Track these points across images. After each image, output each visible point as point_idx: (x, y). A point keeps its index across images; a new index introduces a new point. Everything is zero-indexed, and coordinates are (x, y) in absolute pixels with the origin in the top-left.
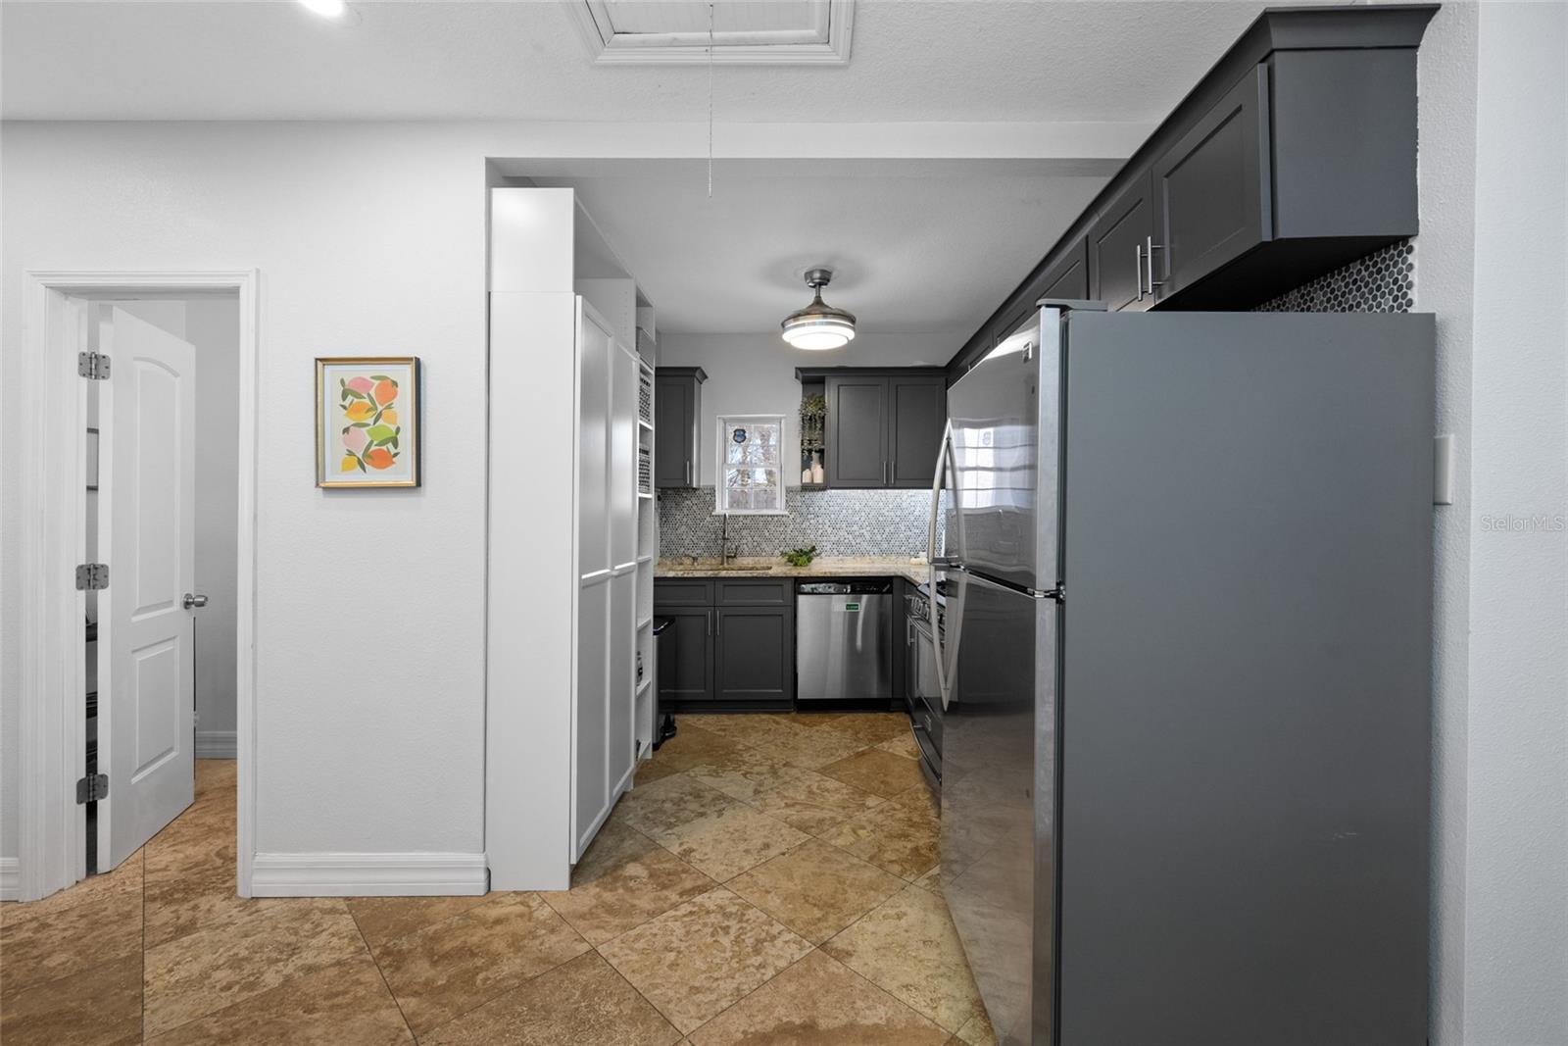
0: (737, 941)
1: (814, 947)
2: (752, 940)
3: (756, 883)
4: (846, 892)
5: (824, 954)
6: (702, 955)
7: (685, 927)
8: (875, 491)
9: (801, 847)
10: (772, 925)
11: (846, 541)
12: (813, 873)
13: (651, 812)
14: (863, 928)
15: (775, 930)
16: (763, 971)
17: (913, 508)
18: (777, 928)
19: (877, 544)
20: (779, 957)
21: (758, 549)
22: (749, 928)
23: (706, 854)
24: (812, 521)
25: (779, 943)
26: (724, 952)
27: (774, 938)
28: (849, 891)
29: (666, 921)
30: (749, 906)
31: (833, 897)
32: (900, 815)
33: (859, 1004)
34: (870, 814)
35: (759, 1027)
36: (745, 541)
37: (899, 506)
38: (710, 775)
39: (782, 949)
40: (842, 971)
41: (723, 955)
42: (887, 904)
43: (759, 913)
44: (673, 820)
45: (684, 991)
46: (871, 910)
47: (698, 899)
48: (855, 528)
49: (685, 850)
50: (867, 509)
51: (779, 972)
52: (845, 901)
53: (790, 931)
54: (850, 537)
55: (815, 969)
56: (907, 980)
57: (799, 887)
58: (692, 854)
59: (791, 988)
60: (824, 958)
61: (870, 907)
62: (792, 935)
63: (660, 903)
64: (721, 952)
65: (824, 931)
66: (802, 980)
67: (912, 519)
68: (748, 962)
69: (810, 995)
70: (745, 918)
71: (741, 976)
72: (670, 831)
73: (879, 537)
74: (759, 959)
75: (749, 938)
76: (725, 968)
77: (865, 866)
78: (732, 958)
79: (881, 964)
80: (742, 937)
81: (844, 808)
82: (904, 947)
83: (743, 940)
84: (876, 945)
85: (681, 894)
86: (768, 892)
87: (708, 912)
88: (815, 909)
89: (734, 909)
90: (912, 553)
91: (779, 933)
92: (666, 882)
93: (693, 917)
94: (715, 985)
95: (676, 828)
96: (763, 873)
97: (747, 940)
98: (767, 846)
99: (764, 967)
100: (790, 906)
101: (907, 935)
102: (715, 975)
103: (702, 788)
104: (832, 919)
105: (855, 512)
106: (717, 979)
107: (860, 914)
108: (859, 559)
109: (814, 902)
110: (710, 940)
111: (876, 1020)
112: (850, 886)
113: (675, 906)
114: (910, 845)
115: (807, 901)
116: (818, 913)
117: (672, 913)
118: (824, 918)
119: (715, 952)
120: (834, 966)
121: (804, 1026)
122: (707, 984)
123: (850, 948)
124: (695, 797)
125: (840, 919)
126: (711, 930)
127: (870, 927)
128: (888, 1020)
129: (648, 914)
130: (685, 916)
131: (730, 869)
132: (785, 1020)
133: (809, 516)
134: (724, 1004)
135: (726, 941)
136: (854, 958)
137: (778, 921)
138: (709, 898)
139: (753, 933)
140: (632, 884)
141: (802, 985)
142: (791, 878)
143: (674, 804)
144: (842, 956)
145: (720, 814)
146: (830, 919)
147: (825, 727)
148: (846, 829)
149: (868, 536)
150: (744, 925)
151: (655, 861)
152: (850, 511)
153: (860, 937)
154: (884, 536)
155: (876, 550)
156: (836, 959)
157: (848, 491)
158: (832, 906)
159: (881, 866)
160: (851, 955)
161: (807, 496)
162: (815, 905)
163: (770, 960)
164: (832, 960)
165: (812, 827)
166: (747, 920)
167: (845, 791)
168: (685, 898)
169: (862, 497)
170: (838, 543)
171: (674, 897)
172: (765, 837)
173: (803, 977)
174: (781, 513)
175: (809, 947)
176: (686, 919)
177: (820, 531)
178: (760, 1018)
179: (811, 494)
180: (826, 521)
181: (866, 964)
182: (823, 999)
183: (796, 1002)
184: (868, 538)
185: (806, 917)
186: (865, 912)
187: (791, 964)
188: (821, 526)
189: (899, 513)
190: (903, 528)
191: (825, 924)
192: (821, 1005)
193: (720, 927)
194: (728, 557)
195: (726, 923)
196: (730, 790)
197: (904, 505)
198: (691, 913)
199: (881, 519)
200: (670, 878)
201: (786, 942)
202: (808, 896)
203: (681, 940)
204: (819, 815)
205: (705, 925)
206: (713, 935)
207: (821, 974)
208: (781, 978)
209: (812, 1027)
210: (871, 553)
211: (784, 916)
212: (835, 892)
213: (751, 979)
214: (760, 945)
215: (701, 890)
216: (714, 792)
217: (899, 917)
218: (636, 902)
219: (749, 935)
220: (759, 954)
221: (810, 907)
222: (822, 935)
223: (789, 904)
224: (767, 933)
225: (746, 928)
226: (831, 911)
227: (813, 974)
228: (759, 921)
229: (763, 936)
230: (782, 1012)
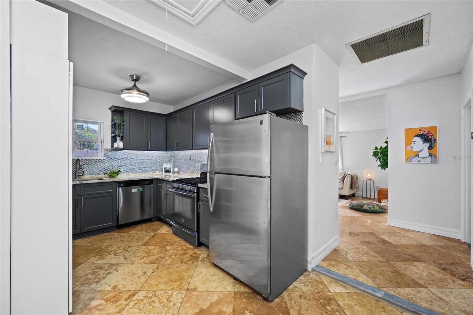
0: (160, 302)
1: (185, 292)
2: (165, 300)
3: (151, 284)
6: (152, 313)
7: (137, 308)
8: (140, 151)
9: (157, 268)
10: (168, 293)
11: (130, 168)
12: (167, 273)
13: (83, 281)
14: (194, 280)
15: (170, 293)
16: (176, 305)
17: (153, 157)
19: (141, 169)
20: (178, 299)
21: (92, 172)
22: (161, 297)
23: (123, 284)
24: (116, 161)
25: (174, 296)
26: (159, 308)
27: (171, 296)
28: (183, 273)
29: (128, 311)
30: (155, 292)
31: (179, 277)
32: (180, 249)
33: (209, 298)
34: (171, 252)
36: (85, 169)
37: (148, 156)
38: (99, 260)
39: (176, 297)
40: (198, 293)
41: (159, 309)
42: (195, 271)
43: (160, 292)
44: (97, 280)
47: (134, 298)
48: (133, 163)
49: (113, 287)
50: (137, 157)
51: (181, 303)
52: (183, 276)
53: (175, 291)
54: (131, 167)
55: (191, 297)
56: (215, 286)
57: (167, 279)
58: (118, 287)
59: (188, 305)
60: (191, 293)
61: (192, 274)
62: (176, 292)
63: (120, 307)
64: (158, 308)
66: (190, 301)
67: (153, 160)
68: (169, 306)
69: (195, 303)
70: (157, 295)
71: (171, 311)
72: (99, 284)
73: (141, 166)
74: (172, 304)
75: (163, 300)
76: (163, 311)
77: (181, 265)
78: (163, 308)
79: (206, 286)
80: (161, 300)
81: (161, 253)
82: (208, 279)
83: (162, 301)
84: (201, 282)
85: (126, 300)
86: (158, 285)
87: (142, 300)
88: (177, 282)
89: (151, 295)
90: (153, 171)
91: (172, 294)
92: (115, 300)
93: (138, 304)
95: (101, 282)
96: (151, 281)
97: (163, 301)
98: (145, 273)
99: (175, 304)
100: (169, 285)
101: (206, 276)
103: (100, 265)
104: (184, 282)
105: (133, 158)
107: (190, 277)
108: (135, 174)
109: (175, 281)
110: (151, 307)
111: (216, 299)
113: (127, 305)
114: (189, 255)
115: (173, 281)
116: (179, 283)
117: (128, 307)
118: (182, 283)
119: (155, 309)
120: (195, 293)
121: (200, 311)
123: (195, 287)
124: (100, 269)
125: (186, 281)
126: (148, 304)
127: (196, 279)
128: (218, 297)
129: (118, 313)
130: (134, 306)
131: (137, 284)
132: (194, 313)
133: (115, 160)
135: (157, 304)
136: (198, 288)
137: (168, 291)
138: (138, 296)
139: (163, 298)
140: (100, 307)
141: (191, 302)
142: (162, 278)
143: (92, 274)
144: (195, 289)
145: (117, 270)
146: (184, 283)
147: (133, 231)
148: (167, 258)
149: (137, 166)
150: (159, 297)
151: (103, 296)
152: (131, 158)
153: (195, 283)
154: (143, 166)
155: (140, 171)
156: (194, 291)
157: (130, 151)
158: (181, 279)
159: (186, 263)
160: (197, 288)
161: (114, 152)
162: (176, 281)
163: (176, 301)
164: (193, 292)
165: (155, 261)
166: (158, 296)
167: (157, 248)
168: (128, 301)
169: (135, 153)
170: (126, 169)
171: (124, 303)
172: (142, 270)
174: (103, 158)
176: (135, 306)
177: (119, 165)
179: (115, 151)
180: (122, 161)
181: (203, 288)
182: (199, 302)
183: (193, 307)
184: (138, 167)
185: (176, 285)
187: (183, 299)
188: (119, 163)
189: (148, 159)
190: (150, 163)
192: (200, 304)
193: (151, 302)
194: (78, 176)
195: (152, 300)
196: (114, 261)
197: (150, 156)
198: (136, 304)
199: (142, 160)
200: (116, 298)
201: (176, 295)
202: (172, 280)
203: (140, 313)
204: (155, 257)
205: (145, 304)
206: (150, 305)
207: (193, 297)
208: (183, 304)
209: (202, 310)
210: (139, 172)
211: (170, 288)
212: (179, 275)
213: (175, 309)
214: (169, 300)
215: (133, 295)
216: (107, 264)
217: (201, 273)
218: (109, 312)
219: (163, 299)
220: (171, 302)
221: (175, 282)
222: (185, 287)
223: (168, 285)
224: (168, 295)
225: (160, 298)
226: (182, 280)
227: (191, 298)
228: (162, 294)
229: (167, 297)
230: (191, 311)
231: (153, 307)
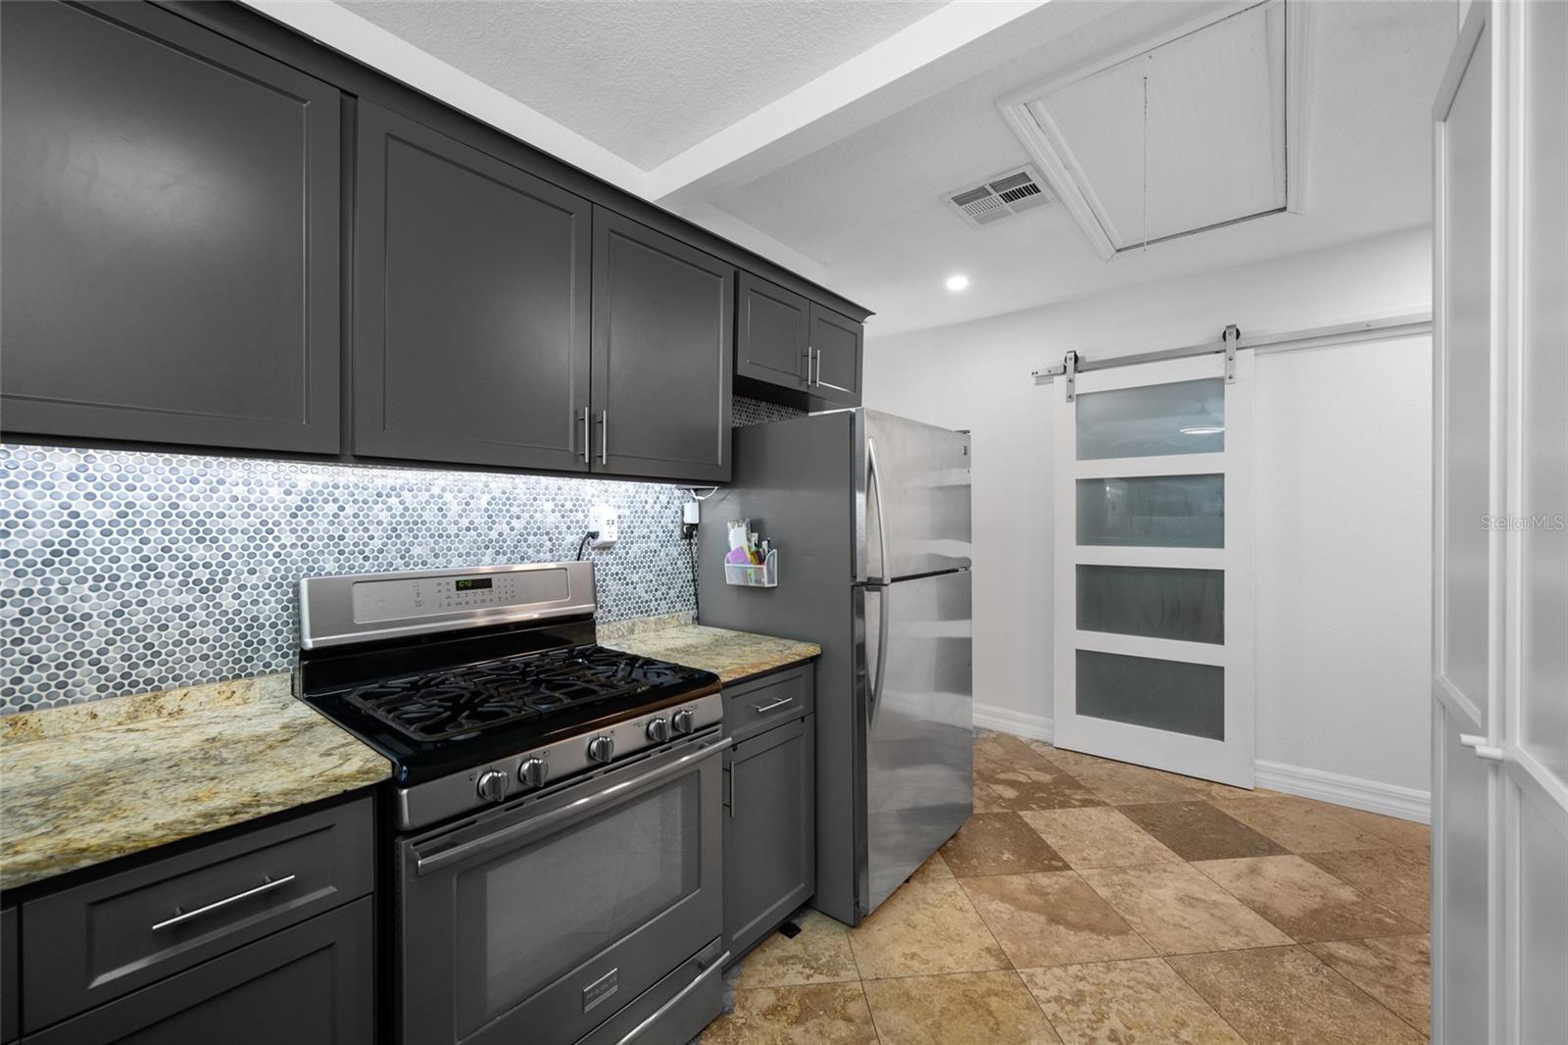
0: (1102, 1017)
1: (1018, 971)
2: (1083, 1008)
4: (942, 1012)
5: (1012, 961)
10: (1054, 1014)
14: (957, 963)
16: (1079, 974)
18: (1050, 1009)
20: (1059, 979)
22: (1084, 1025)
25: (1053, 992)
26: (1118, 1010)
27: (1058, 999)
28: (937, 1009)
31: (963, 1012)
33: (1006, 917)
35: (1095, 937)
39: (1052, 984)
40: (1004, 942)
41: (1122, 1009)
42: (911, 973)
45: (1165, 991)
46: (933, 976)
51: (1065, 966)
52: (952, 1000)
53: (1036, 998)
55: (1028, 953)
56: (959, 914)
59: (1057, 949)
60: (1014, 958)
61: (931, 979)
62: (1035, 992)
64: (1123, 1014)
65: (999, 980)
66: (1045, 951)
69: (1043, 938)
71: (1104, 979)
74: (1080, 985)
75: (1086, 1013)
76: (1120, 994)
77: (887, 1032)
78: (1111, 1000)
79: (966, 931)
80: (1093, 1017)
82: (935, 932)
83: (1093, 1013)
84: (959, 945)
88: (992, 1008)
91: (1049, 1001)
94: (1132, 983)
97: (1090, 1011)
99: (1077, 977)
100: (1021, 1027)
101: (923, 939)
102: (1131, 991)
104: (982, 987)
106: (1129, 987)
107: (948, 978)
109: (988, 1018)
110: (1136, 1033)
111: (1000, 904)
112: (931, 1015)
115: (997, 1024)
116: (994, 1002)
118: (990, 993)
119: (1130, 1016)
120: (1009, 948)
121: (1058, 923)
122: (1141, 988)
123: (984, 954)
125: (974, 983)
127: (950, 962)
128: (992, 900)
132: (1072, 933)
134: (1123, 965)
135: (1115, 1022)
136: (986, 945)
139: (1081, 1017)
141: (1046, 947)
144: (997, 953)
146: (984, 988)
150: (1090, 1033)
153: (967, 958)
156: (1003, 952)
160: (987, 949)
162: (991, 1013)
163: (1069, 980)
164: (1007, 954)
166: (1083, 1035)
173: (1041, 953)
175: (1024, 974)
178: (1092, 942)
181: (980, 936)
182: (1033, 931)
183: (1057, 939)
185: (1010, 1004)
186: (941, 978)
187: (1049, 968)
191: (993, 986)
201: (1045, 988)
202: (992, 1030)
207: (1024, 948)
208: (1063, 961)
211: (1035, 1018)
212: (955, 1017)
213: (1094, 972)
214: (1076, 999)
217: (913, 956)
219: (1085, 1017)
220: (1079, 991)
221: (997, 1015)
222: (1003, 977)
223: (1022, 1031)
224: (1063, 1008)
225: (1088, 1027)
226: (975, 997)
227: (1032, 951)
228: (1069, 1029)
229: (1068, 1008)
230: (1071, 938)
231: (1130, 1029)
